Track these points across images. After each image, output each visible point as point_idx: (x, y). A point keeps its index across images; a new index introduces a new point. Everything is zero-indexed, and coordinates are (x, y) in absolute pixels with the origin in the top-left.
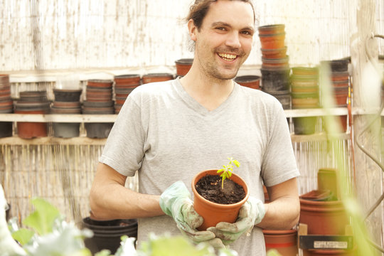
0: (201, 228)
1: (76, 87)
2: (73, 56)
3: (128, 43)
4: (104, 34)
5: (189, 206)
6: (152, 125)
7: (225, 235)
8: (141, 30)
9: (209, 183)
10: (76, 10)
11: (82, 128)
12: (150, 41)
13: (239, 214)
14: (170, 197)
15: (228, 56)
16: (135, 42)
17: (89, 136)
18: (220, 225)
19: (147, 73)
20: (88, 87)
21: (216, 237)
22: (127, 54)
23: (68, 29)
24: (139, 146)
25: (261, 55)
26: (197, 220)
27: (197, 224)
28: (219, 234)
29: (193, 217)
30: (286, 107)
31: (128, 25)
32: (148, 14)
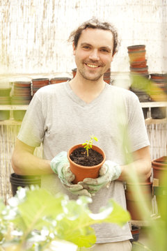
0: (74, 182)
1: (8, 87)
2: (6, 66)
3: (42, 57)
4: (27, 51)
5: (67, 168)
6: (48, 114)
7: (90, 187)
8: (51, 48)
9: (80, 153)
10: (8, 36)
11: (11, 114)
12: (57, 56)
13: (99, 172)
14: (57, 162)
15: (91, 66)
16: (47, 57)
17: (15, 119)
18: (85, 180)
19: (53, 77)
20: (15, 86)
21: (84, 188)
22: (42, 65)
23: (3, 48)
24: (41, 127)
25: (129, 66)
26: (71, 177)
27: (71, 179)
28: (85, 186)
29: (68, 175)
30: (141, 101)
31: (42, 45)
32: (56, 38)
